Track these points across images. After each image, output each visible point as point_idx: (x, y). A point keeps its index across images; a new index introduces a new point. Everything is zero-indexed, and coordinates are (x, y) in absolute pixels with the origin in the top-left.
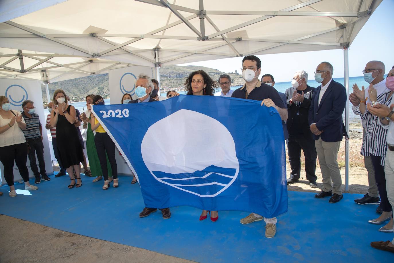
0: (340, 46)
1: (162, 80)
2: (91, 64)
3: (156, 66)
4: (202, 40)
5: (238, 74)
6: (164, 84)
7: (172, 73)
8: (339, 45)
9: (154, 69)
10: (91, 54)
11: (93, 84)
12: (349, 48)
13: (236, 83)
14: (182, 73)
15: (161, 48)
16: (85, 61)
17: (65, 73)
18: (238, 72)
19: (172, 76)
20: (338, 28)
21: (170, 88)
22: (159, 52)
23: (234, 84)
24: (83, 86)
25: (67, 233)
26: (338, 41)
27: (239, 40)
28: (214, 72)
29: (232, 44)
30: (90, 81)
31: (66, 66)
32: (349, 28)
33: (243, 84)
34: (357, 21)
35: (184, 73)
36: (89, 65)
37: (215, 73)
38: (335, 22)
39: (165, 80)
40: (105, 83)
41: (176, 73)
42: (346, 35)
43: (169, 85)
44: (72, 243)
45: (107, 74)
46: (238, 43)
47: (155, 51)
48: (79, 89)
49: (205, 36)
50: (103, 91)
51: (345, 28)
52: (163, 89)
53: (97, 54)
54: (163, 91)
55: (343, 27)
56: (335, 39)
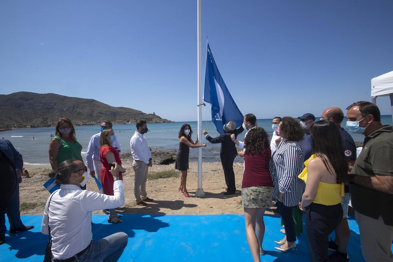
5: (155, 115)
6: (101, 119)
11: (37, 115)
14: (115, 112)
19: (108, 113)
23: (153, 121)
24: (26, 116)
39: (102, 116)
40: (49, 115)
41: (111, 112)
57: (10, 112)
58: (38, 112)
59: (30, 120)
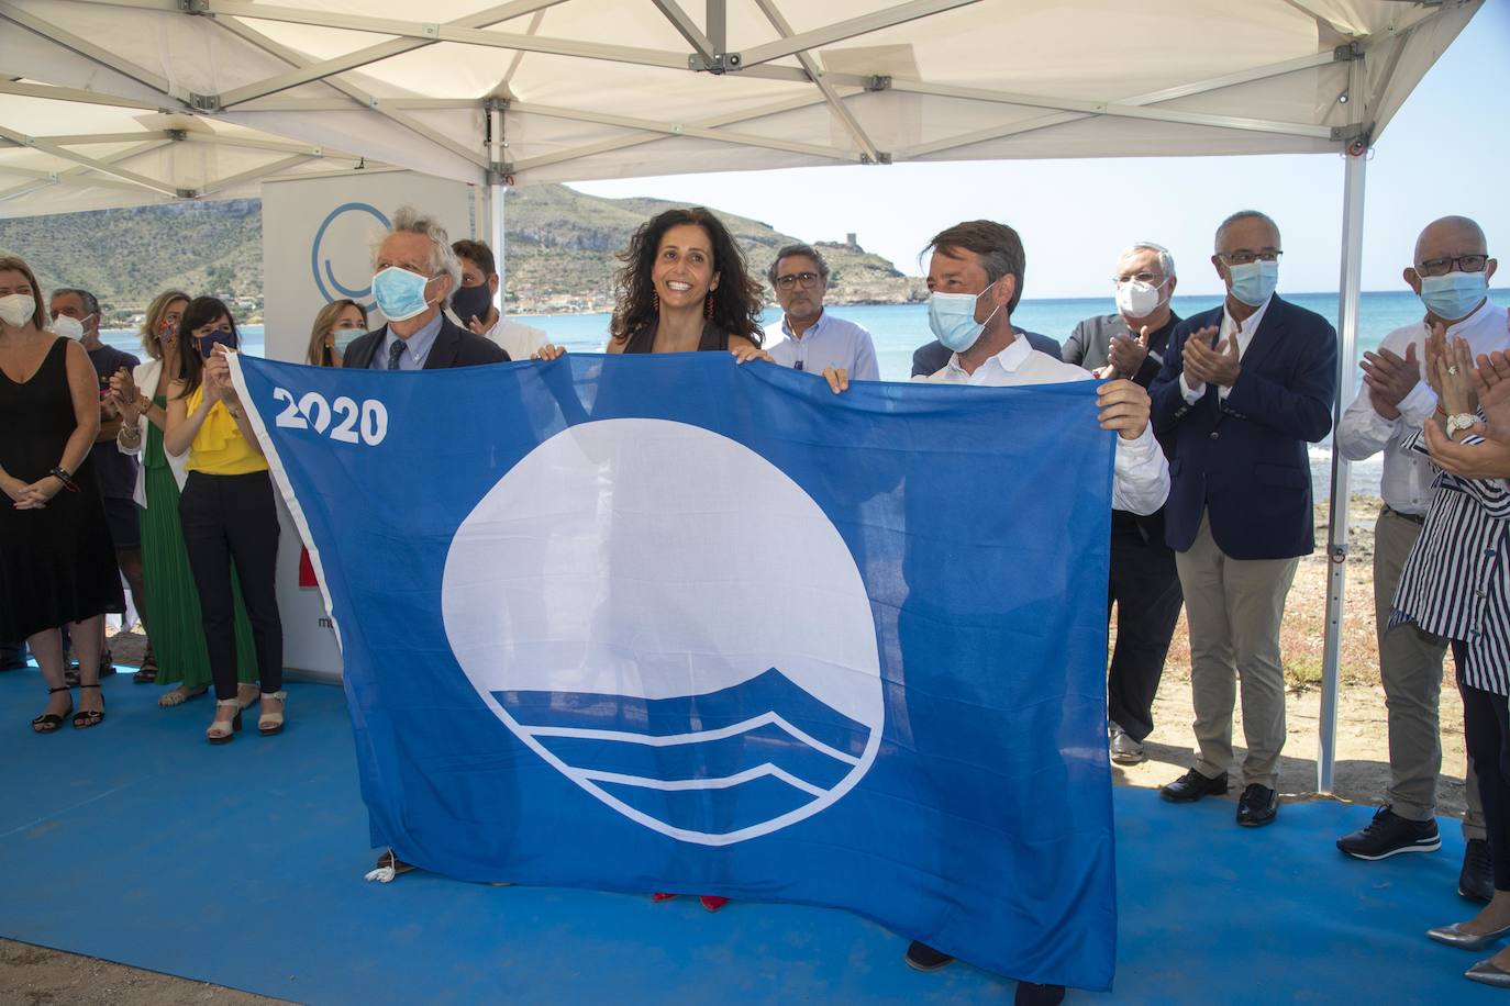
0: (1331, 140)
1: (515, 257)
2: (179, 148)
3: (489, 182)
4: (711, 71)
5: (860, 250)
6: (520, 274)
7: (561, 226)
8: (1327, 133)
9: (479, 195)
10: (178, 95)
11: (184, 253)
12: (1370, 151)
13: (849, 290)
14: (606, 231)
15: (517, 101)
16: (146, 130)
17: (44, 180)
18: (858, 243)
19: (559, 240)
20: (1329, 57)
21: (546, 293)
22: (506, 115)
23: (840, 294)
24: (133, 258)
25: (9, 945)
26: (1322, 118)
27: (878, 84)
28: (752, 232)
29: (845, 102)
30: (168, 234)
31: (50, 144)
32: (1376, 60)
33: (878, 295)
34: (1420, 25)
35: (616, 229)
36: (166, 154)
37: (754, 239)
38: (1314, 30)
39: (524, 258)
40: (242, 253)
41: (580, 228)
42: (1363, 91)
43: (542, 283)
44: (32, 994)
45: (255, 207)
46: (873, 97)
47: (488, 110)
48: (111, 268)
49: (724, 54)
50: (230, 289)
51: (1362, 56)
52: (516, 299)
53: (209, 98)
54: (512, 306)
55: (1349, 51)
56: (1311, 107)
57: (57, 235)
58: (184, 233)
59: (150, 281)
